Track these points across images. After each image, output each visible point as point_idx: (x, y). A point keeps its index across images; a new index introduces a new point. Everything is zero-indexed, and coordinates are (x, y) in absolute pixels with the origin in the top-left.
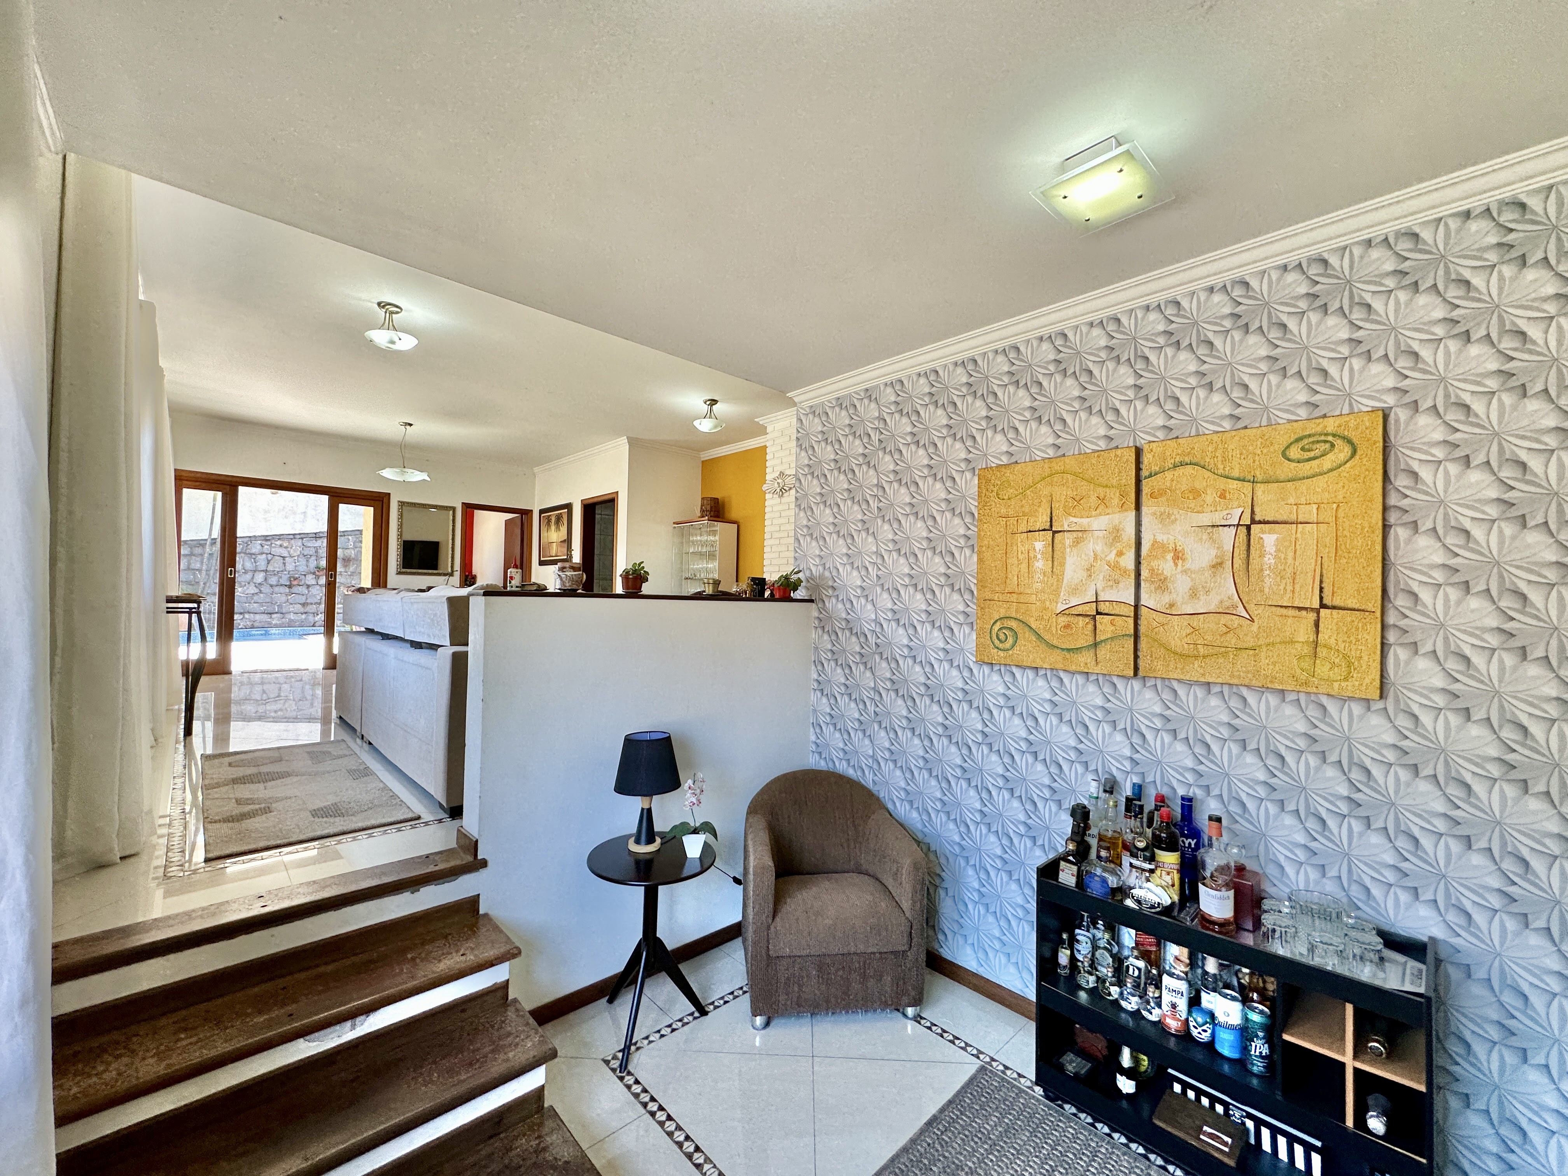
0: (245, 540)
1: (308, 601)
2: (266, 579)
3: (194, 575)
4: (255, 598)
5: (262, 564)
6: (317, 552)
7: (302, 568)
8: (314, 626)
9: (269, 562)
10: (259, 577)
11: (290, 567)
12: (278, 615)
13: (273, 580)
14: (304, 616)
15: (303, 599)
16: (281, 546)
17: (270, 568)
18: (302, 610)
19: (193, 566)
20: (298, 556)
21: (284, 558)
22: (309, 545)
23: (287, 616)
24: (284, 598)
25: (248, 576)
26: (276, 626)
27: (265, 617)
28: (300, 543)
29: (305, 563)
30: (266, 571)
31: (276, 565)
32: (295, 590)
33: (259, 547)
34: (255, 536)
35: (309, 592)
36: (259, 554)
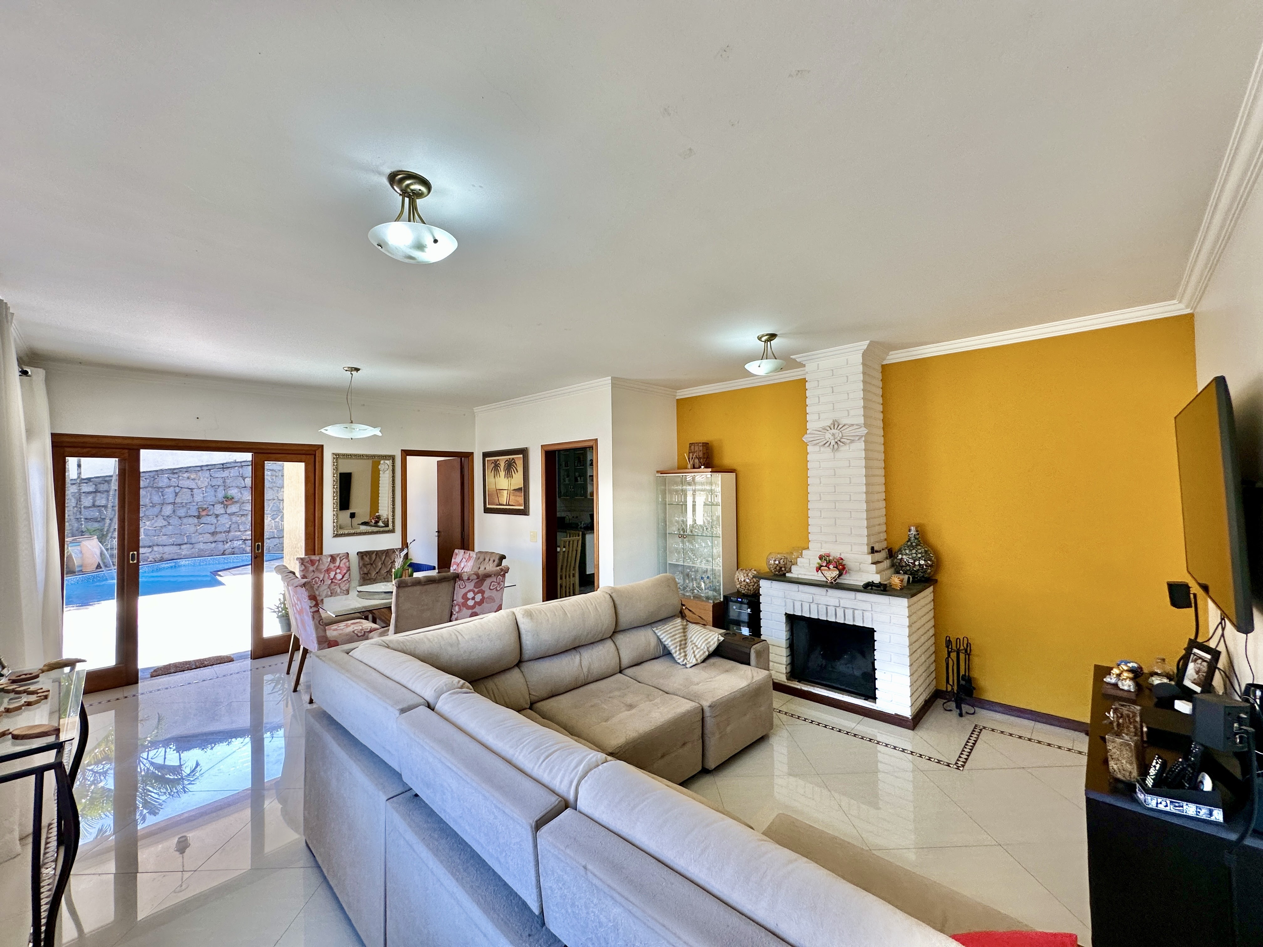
0: (152, 474)
1: (218, 530)
2: (174, 511)
3: (100, 511)
4: (164, 530)
5: (170, 498)
6: (224, 482)
7: (211, 499)
8: (223, 554)
9: (176, 494)
10: (168, 510)
11: (198, 498)
12: (188, 546)
13: (182, 512)
14: (213, 545)
15: (212, 529)
16: (188, 478)
17: (178, 500)
18: (211, 539)
19: (97, 503)
20: (206, 487)
21: (192, 489)
22: (217, 475)
23: (197, 546)
24: (192, 529)
25: (156, 510)
26: (186, 557)
27: (175, 549)
28: (207, 474)
29: (213, 493)
30: (174, 503)
31: (184, 497)
32: (204, 520)
33: (166, 480)
34: (162, 470)
35: (218, 521)
36: (166, 487)
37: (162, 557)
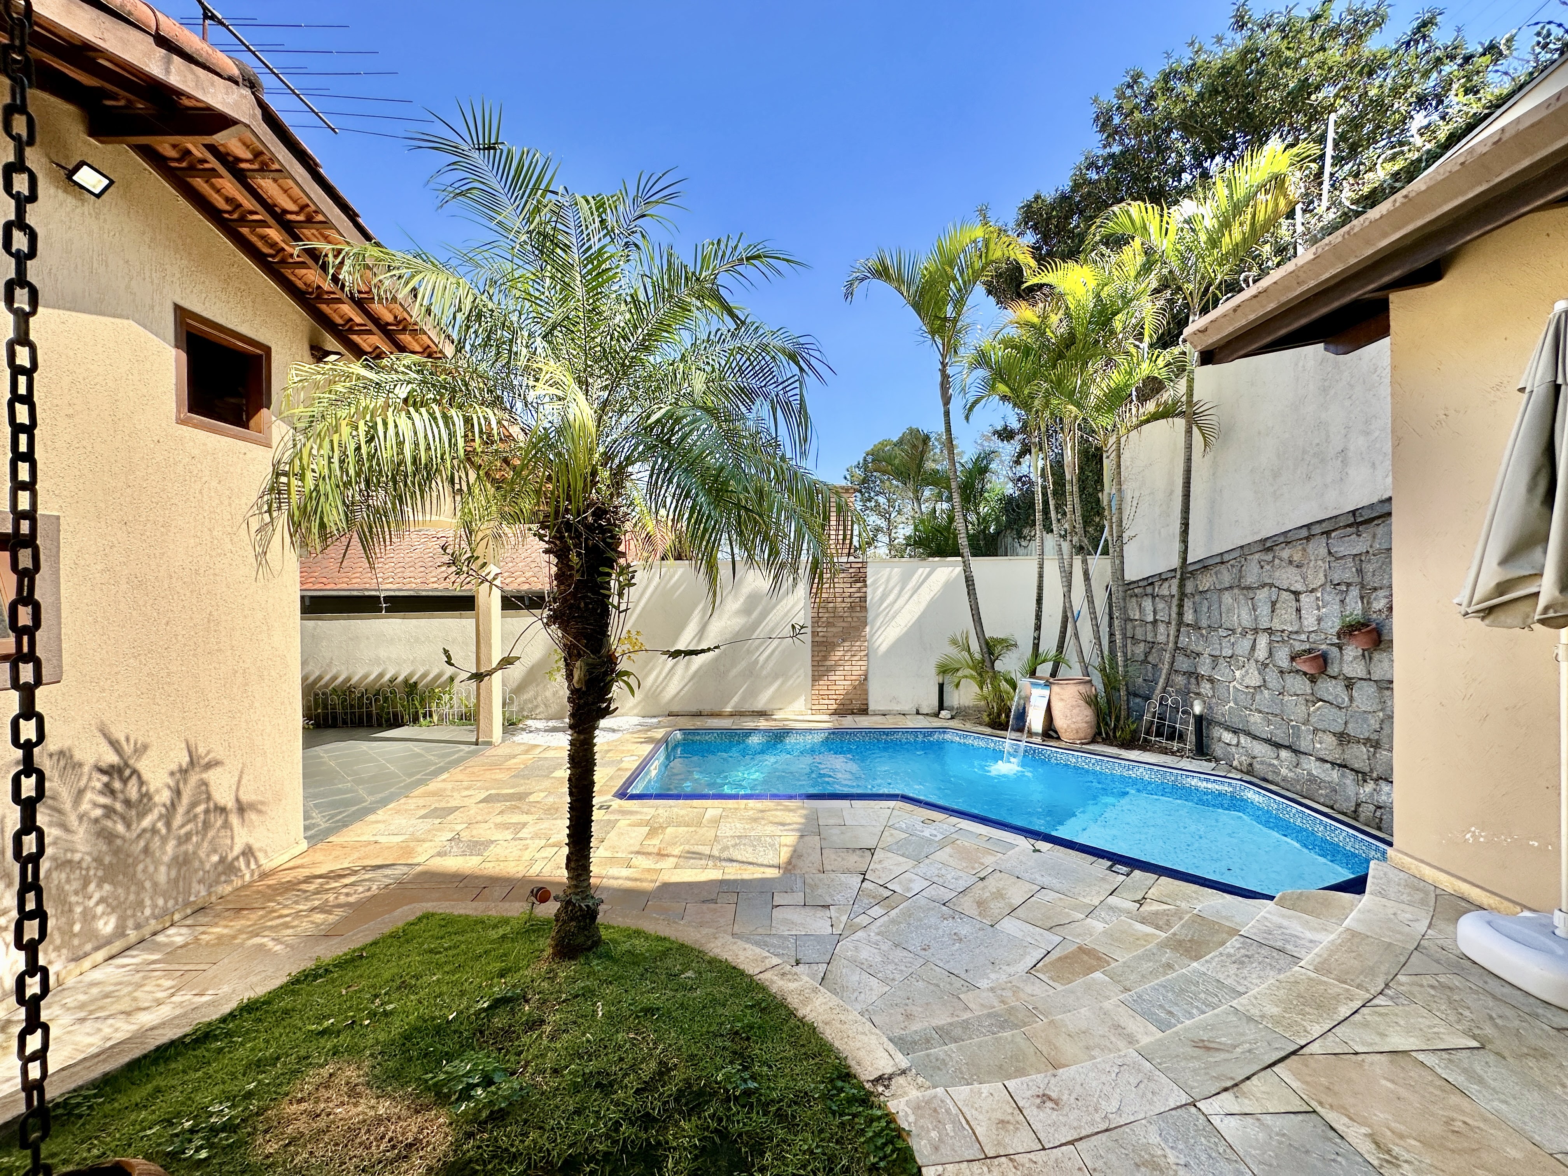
1: (1351, 730)
2: (1272, 652)
5: (1264, 615)
6: (1360, 571)
9: (1273, 606)
10: (1262, 647)
12: (1290, 754)
13: (1283, 657)
15: (1335, 720)
16: (1290, 562)
17: (1276, 625)
18: (1336, 755)
20: (1323, 588)
21: (1296, 594)
22: (1341, 551)
23: (1307, 762)
24: (1302, 710)
25: (1247, 644)
27: (1272, 754)
28: (1322, 548)
29: (1337, 607)
30: (1270, 631)
31: (1285, 615)
33: (1257, 570)
35: (1351, 699)
36: (1257, 588)
37: (1251, 765)
